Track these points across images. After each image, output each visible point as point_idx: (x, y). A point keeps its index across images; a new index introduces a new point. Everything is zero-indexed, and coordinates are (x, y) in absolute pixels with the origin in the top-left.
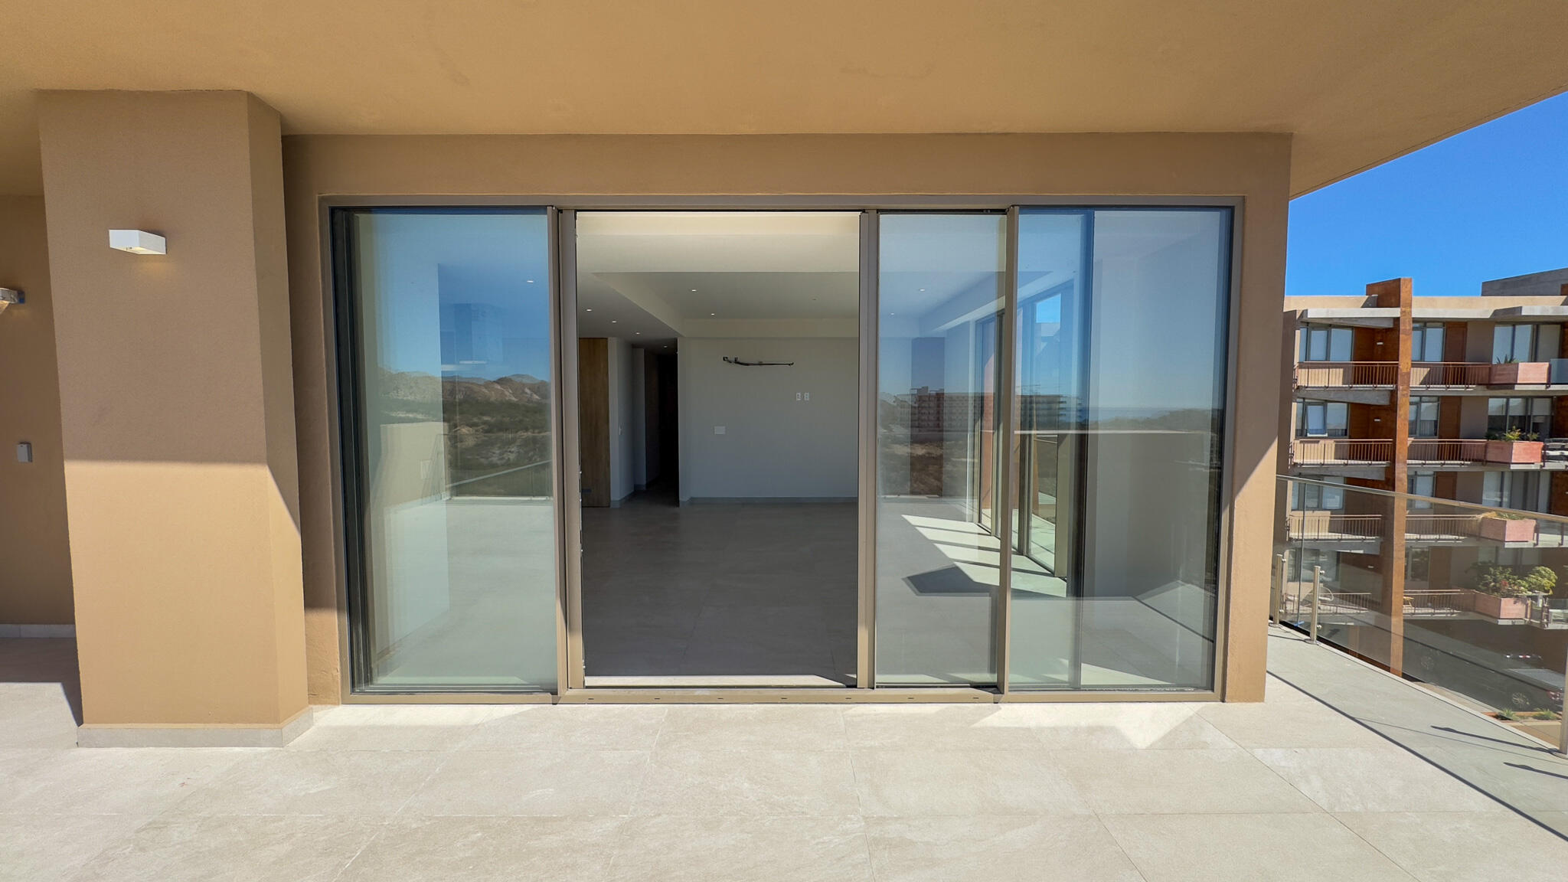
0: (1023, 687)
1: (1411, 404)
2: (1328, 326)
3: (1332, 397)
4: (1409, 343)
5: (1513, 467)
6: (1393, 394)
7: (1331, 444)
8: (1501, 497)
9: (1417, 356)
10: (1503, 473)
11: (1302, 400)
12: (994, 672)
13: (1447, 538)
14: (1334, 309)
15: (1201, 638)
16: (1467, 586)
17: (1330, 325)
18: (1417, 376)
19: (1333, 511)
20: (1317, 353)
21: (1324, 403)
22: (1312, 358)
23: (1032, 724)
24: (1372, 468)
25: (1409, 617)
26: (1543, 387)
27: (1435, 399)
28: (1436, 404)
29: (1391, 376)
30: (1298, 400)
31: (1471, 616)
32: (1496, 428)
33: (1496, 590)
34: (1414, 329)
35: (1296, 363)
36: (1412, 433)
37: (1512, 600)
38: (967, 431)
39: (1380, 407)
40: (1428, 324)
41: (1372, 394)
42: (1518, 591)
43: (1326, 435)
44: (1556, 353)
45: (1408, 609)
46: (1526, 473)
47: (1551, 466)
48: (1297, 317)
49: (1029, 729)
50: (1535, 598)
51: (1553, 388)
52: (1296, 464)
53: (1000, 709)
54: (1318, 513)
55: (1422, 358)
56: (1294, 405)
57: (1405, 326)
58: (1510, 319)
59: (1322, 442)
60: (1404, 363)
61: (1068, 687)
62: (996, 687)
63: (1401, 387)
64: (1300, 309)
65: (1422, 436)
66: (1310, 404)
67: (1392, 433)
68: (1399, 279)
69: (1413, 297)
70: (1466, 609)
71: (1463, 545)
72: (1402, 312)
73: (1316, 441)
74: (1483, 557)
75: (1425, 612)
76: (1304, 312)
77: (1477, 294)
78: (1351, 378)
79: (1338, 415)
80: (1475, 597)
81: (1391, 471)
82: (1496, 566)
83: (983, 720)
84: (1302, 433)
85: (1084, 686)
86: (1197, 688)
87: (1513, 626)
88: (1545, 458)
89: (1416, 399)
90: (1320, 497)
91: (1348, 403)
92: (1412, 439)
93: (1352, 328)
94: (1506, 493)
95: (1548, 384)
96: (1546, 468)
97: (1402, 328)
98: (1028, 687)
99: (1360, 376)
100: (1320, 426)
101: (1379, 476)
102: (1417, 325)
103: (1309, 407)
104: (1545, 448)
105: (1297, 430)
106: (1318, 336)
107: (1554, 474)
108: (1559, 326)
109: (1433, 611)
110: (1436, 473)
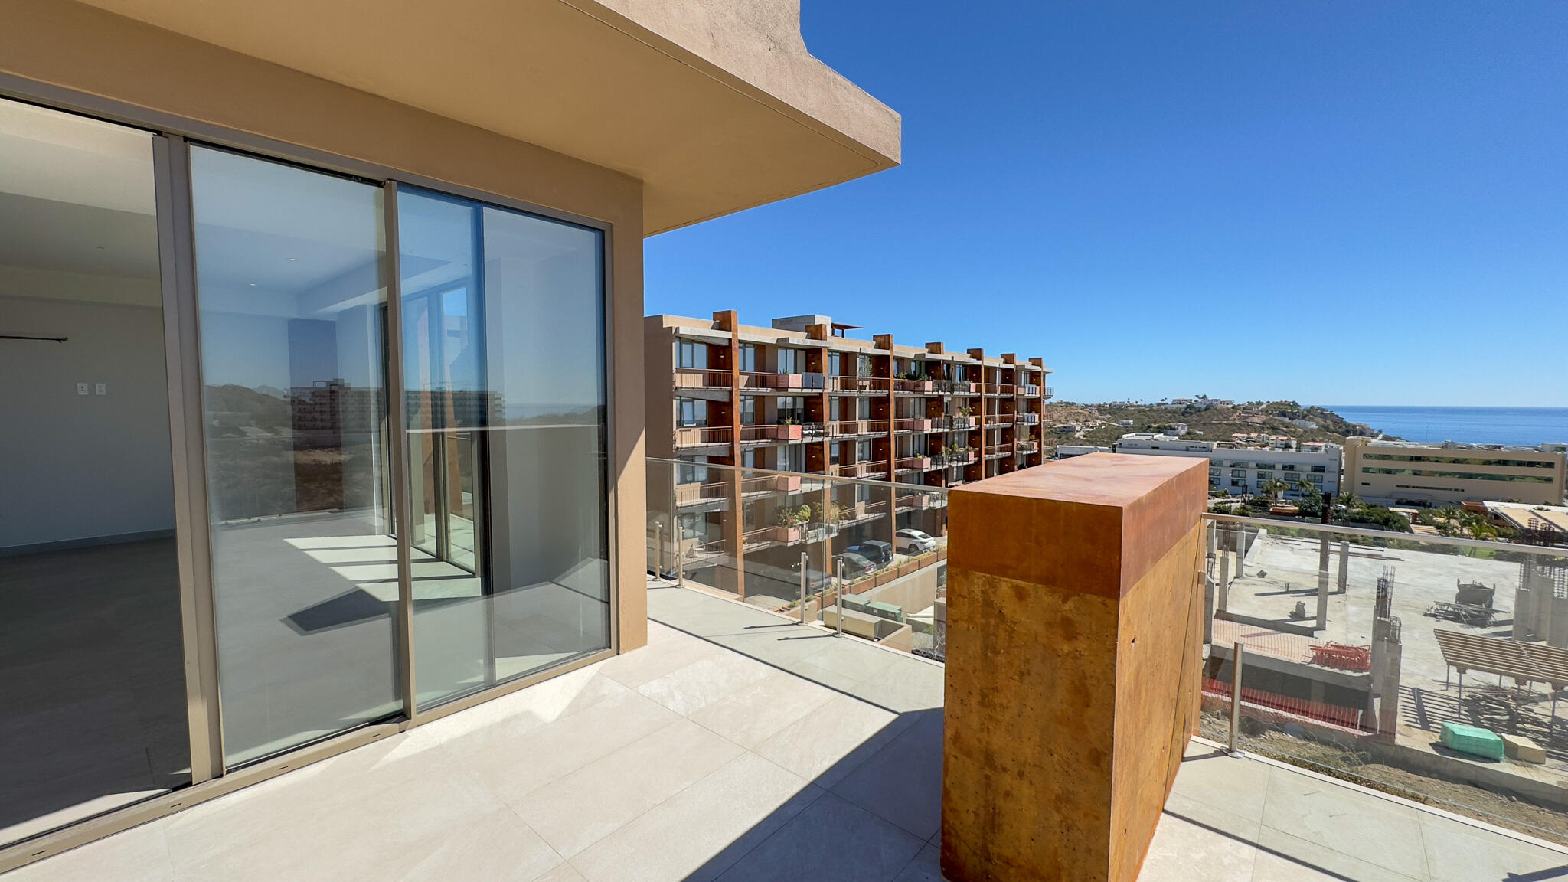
0: (435, 703)
1: (741, 401)
2: (692, 341)
3: (697, 395)
4: (738, 357)
5: (790, 442)
6: (731, 393)
7: (698, 431)
8: (786, 462)
9: (742, 368)
10: (785, 446)
11: (679, 398)
12: (400, 698)
13: (763, 494)
14: (696, 329)
15: (600, 603)
16: (773, 524)
17: (693, 341)
18: (743, 380)
19: (702, 482)
20: (687, 362)
21: (693, 400)
22: (684, 365)
23: (444, 739)
24: (719, 448)
25: (747, 552)
26: (800, 390)
27: (752, 397)
28: (753, 401)
29: (728, 381)
30: (677, 398)
31: (776, 544)
32: (781, 417)
33: (786, 524)
34: (740, 347)
35: (674, 369)
36: (742, 422)
37: (793, 529)
38: (371, 432)
39: (724, 403)
40: (747, 345)
41: (718, 393)
42: (795, 522)
43: (695, 425)
44: (804, 369)
45: (746, 546)
46: (796, 445)
47: (807, 440)
48: (673, 332)
49: (440, 746)
50: (802, 525)
51: (805, 391)
52: (678, 448)
53: (408, 736)
54: (693, 484)
55: (744, 369)
56: (674, 401)
57: (735, 345)
58: (783, 344)
59: (693, 430)
60: (736, 371)
61: (483, 687)
62: (401, 716)
63: (734, 389)
64: (675, 326)
65: (747, 423)
66: (684, 401)
67: (731, 423)
68: (730, 311)
69: (739, 325)
70: (773, 540)
71: (771, 496)
72: (733, 335)
73: (689, 429)
74: (780, 503)
75: (754, 547)
76: (677, 329)
77: (769, 327)
78: (707, 382)
79: (701, 411)
80: (776, 531)
81: (732, 449)
82: (785, 508)
83: (386, 757)
84: (680, 424)
85: (499, 681)
86: (598, 649)
87: (794, 545)
88: (803, 436)
89: (743, 398)
90: (693, 473)
91: (707, 401)
92: (742, 426)
93: (706, 344)
94: (788, 459)
95: (802, 388)
96: (804, 442)
97: (733, 346)
98: (441, 701)
99: (713, 380)
100: (691, 419)
101: (725, 454)
102: (741, 345)
103: (684, 403)
104: (802, 429)
105: (677, 422)
106: (687, 348)
107: (807, 445)
108: (804, 352)
109: (757, 545)
110: (755, 449)
